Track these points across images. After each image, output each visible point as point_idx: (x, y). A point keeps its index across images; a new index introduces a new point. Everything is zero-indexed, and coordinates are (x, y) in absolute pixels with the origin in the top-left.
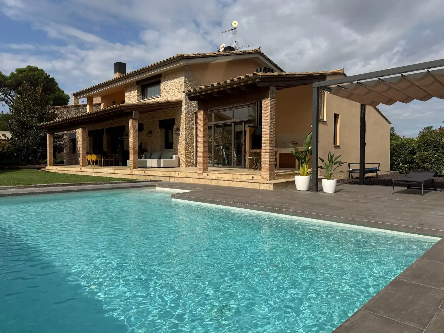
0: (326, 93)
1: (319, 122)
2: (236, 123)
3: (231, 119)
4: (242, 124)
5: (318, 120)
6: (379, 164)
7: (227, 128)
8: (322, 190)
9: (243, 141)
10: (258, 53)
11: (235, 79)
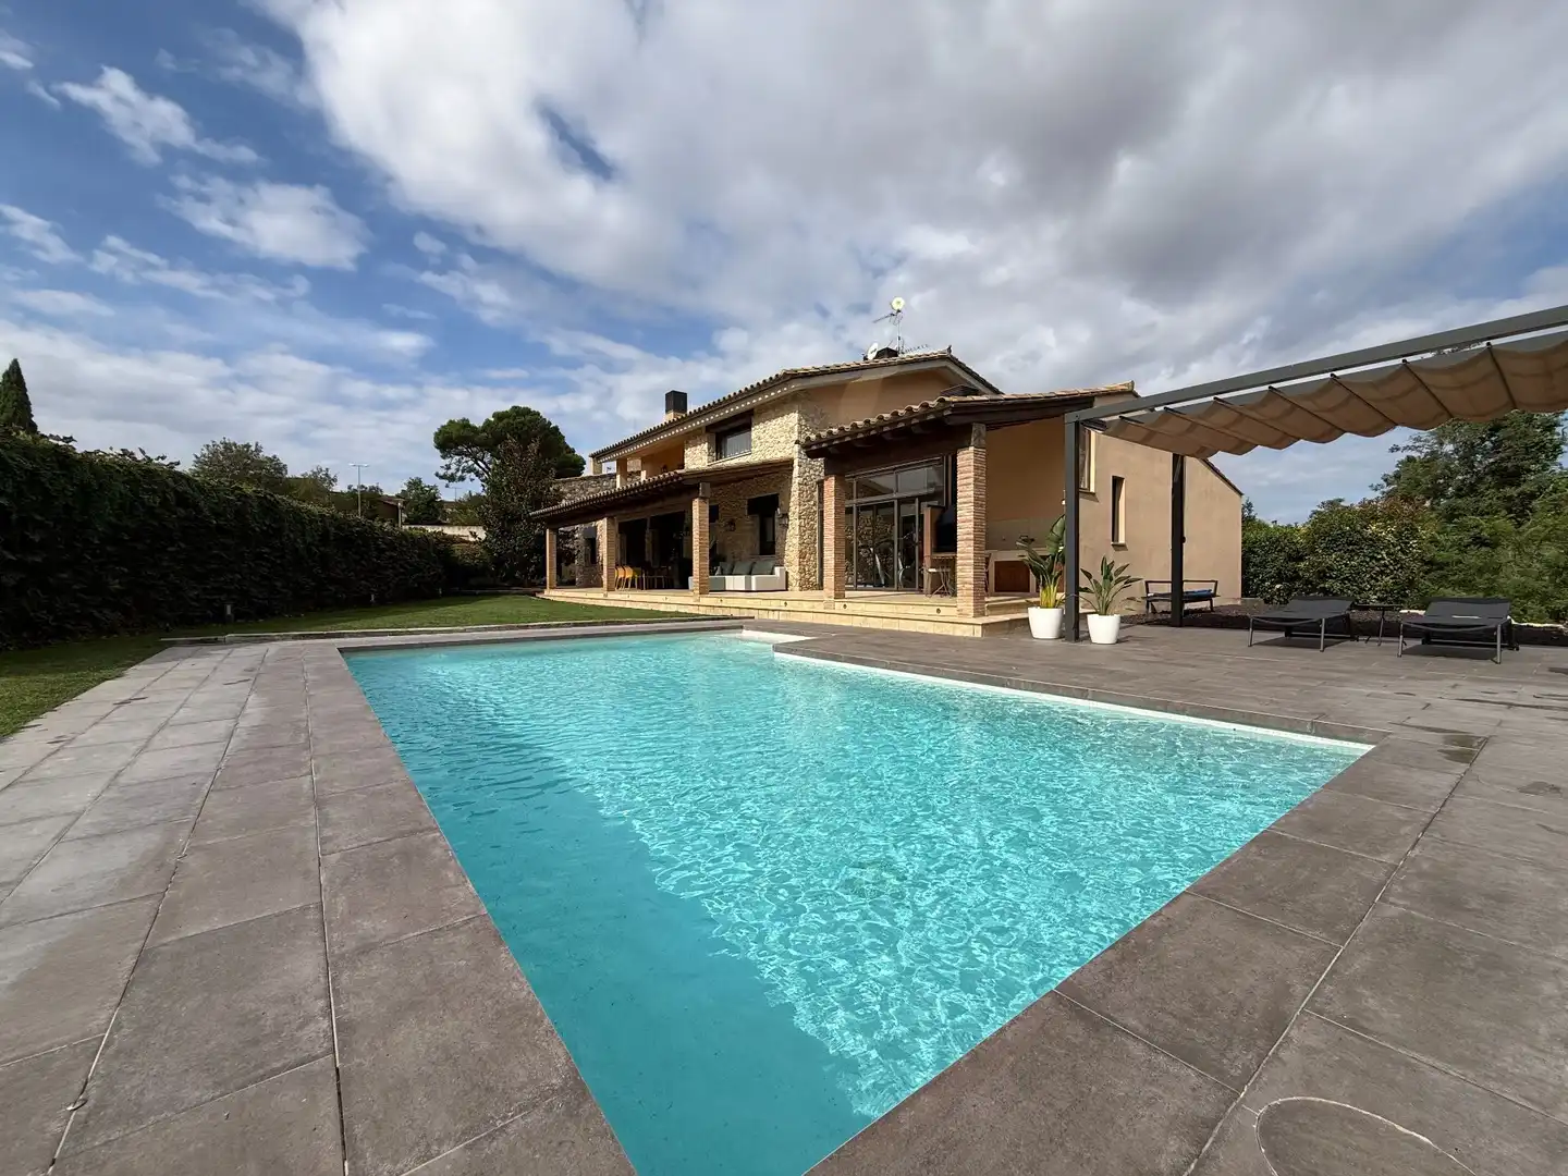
0: (1093, 433)
1: (1081, 495)
2: (902, 501)
3: (892, 492)
4: (914, 502)
5: (1078, 492)
6: (1217, 582)
7: (882, 512)
8: (1088, 637)
9: (916, 536)
10: (947, 358)
11: (901, 412)
